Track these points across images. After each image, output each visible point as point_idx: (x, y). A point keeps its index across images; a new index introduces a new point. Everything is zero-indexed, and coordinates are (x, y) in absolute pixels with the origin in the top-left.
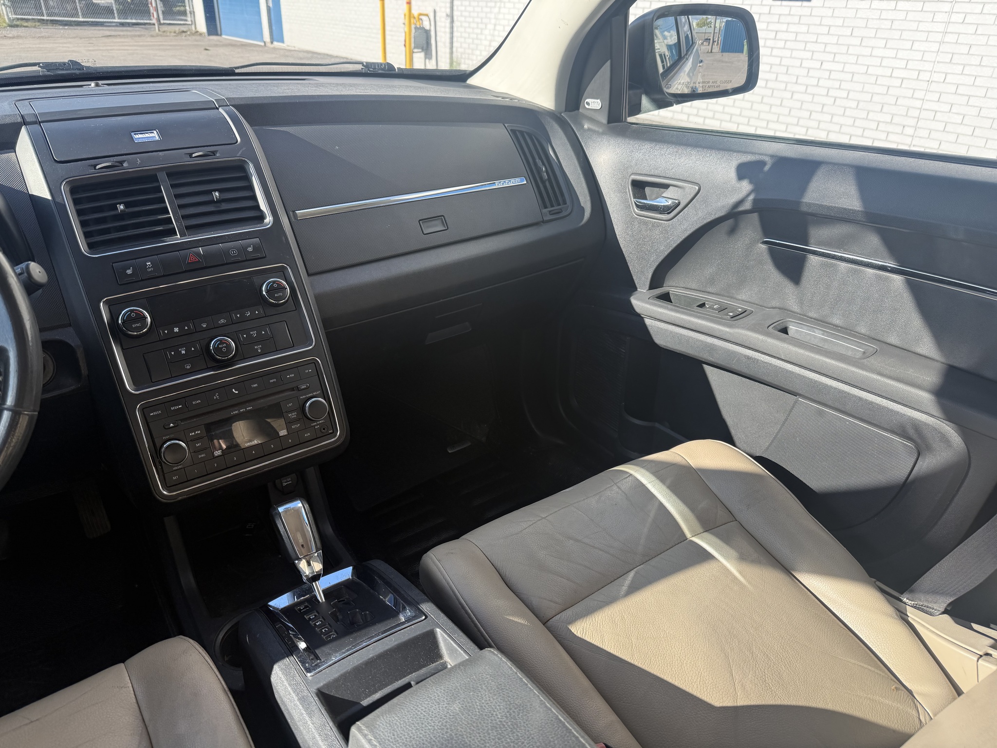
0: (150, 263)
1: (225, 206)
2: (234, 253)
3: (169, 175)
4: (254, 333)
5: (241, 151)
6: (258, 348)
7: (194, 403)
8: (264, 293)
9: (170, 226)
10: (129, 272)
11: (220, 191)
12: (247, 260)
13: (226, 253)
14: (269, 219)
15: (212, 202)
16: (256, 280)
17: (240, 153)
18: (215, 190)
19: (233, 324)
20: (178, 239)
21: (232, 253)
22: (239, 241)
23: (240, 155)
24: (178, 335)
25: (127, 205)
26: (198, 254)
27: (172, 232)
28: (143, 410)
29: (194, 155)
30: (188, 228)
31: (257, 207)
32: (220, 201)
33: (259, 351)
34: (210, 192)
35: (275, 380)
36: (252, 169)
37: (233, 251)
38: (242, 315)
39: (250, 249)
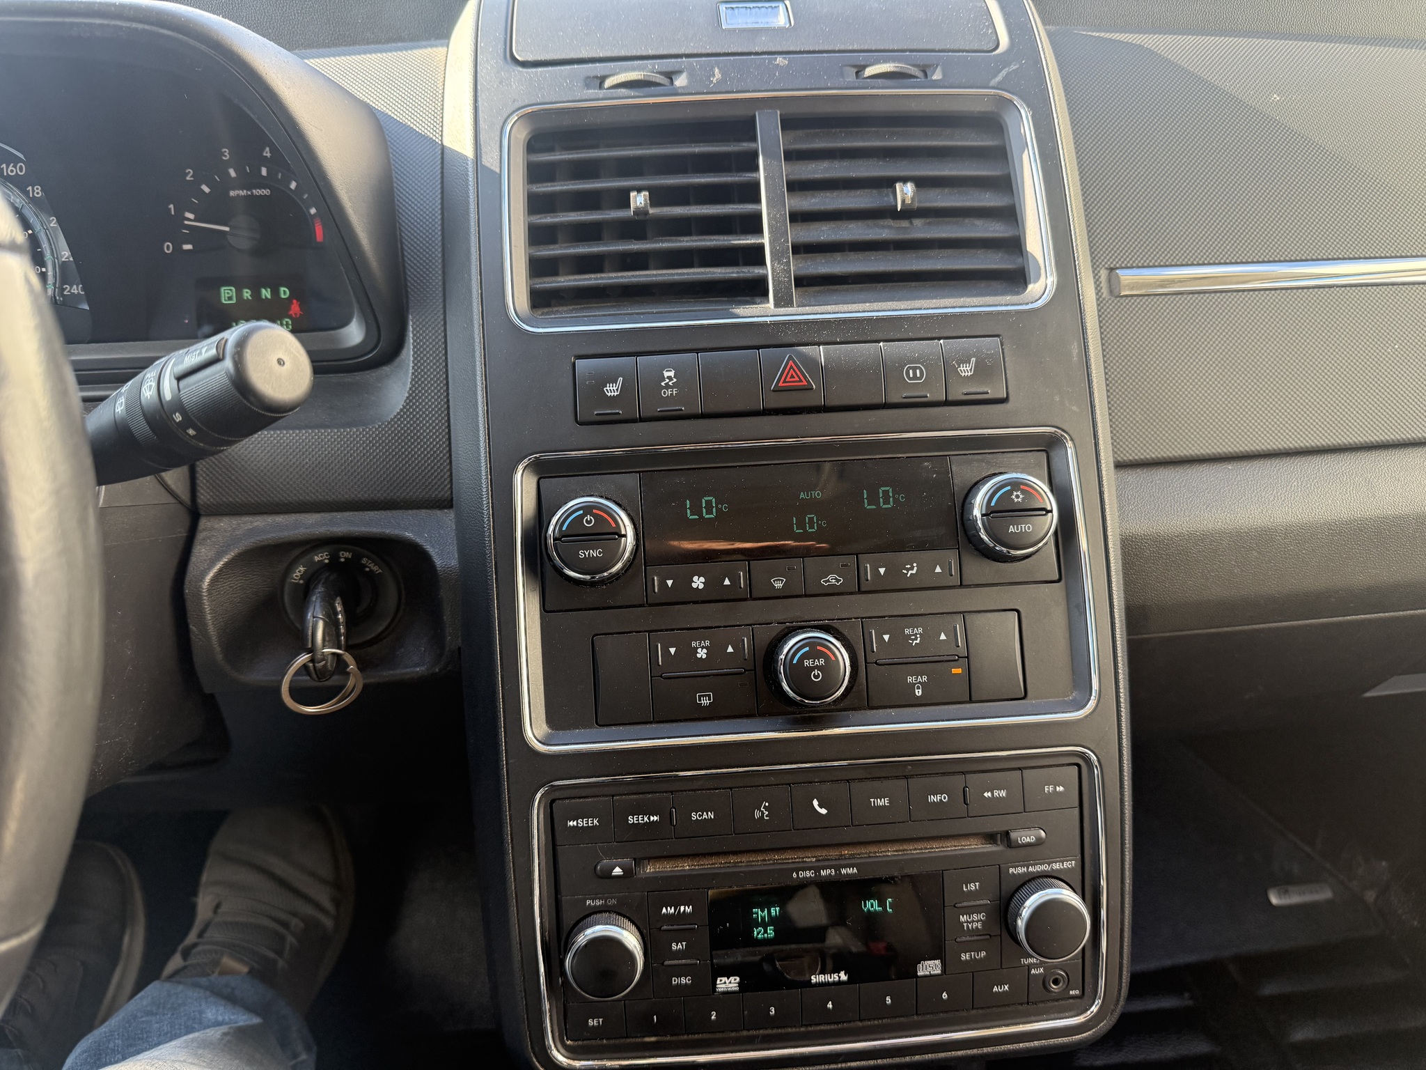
0: (672, 374)
1: (919, 230)
2: (915, 377)
3: (789, 124)
4: (916, 635)
5: (1004, 73)
6: (917, 683)
7: (694, 816)
8: (977, 512)
9: (757, 271)
10: (612, 390)
11: (921, 183)
12: (947, 403)
13: (892, 370)
14: (1042, 287)
15: (890, 213)
16: (962, 470)
17: (999, 78)
18: (904, 180)
19: (860, 592)
20: (765, 311)
21: (908, 374)
22: (939, 339)
23: (999, 83)
24: (699, 599)
25: (659, 196)
26: (811, 363)
27: (756, 289)
28: (550, 806)
29: (869, 71)
30: (801, 282)
31: (1016, 245)
32: (908, 214)
33: (919, 692)
34: (888, 183)
35: (944, 798)
36: (1024, 126)
37: (914, 369)
38: (894, 571)
39: (966, 370)
